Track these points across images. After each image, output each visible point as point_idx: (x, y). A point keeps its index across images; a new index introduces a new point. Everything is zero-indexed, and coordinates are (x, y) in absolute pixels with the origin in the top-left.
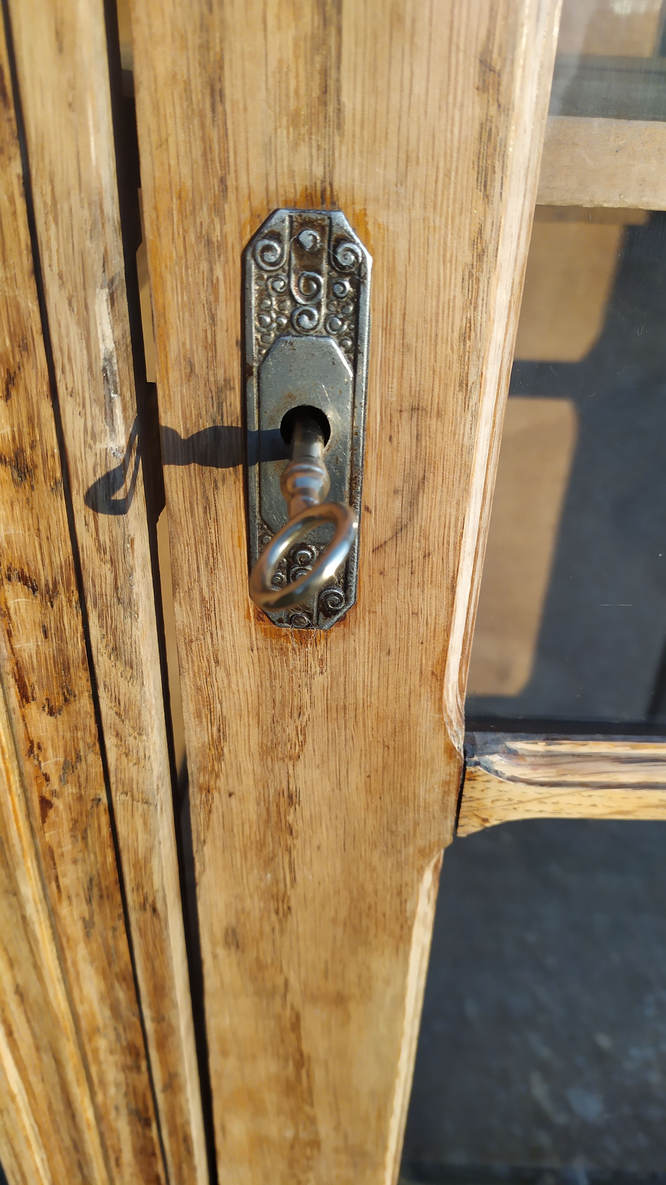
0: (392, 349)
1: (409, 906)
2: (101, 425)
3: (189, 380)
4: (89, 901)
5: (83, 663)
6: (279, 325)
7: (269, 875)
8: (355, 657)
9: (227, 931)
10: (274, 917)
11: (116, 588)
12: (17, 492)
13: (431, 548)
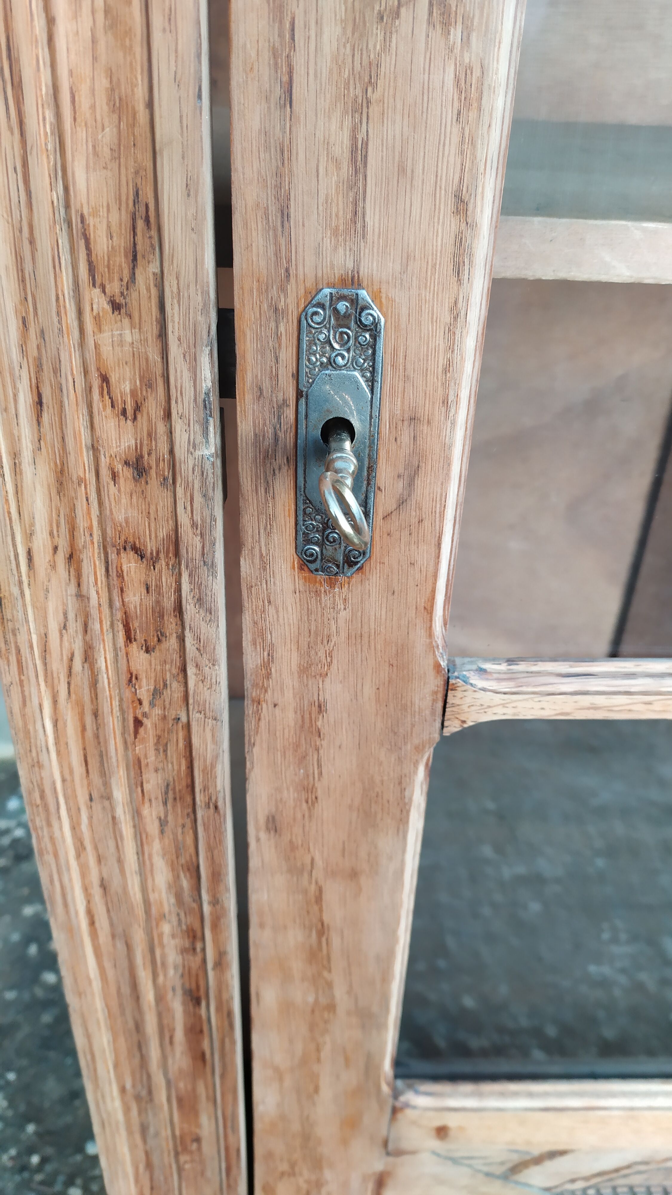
0: (397, 379)
1: (407, 793)
2: (199, 438)
3: (259, 401)
4: (165, 803)
5: (174, 611)
6: (322, 363)
7: (302, 771)
8: (369, 596)
9: (268, 818)
10: (304, 805)
11: (203, 554)
12: (136, 486)
13: (424, 516)
